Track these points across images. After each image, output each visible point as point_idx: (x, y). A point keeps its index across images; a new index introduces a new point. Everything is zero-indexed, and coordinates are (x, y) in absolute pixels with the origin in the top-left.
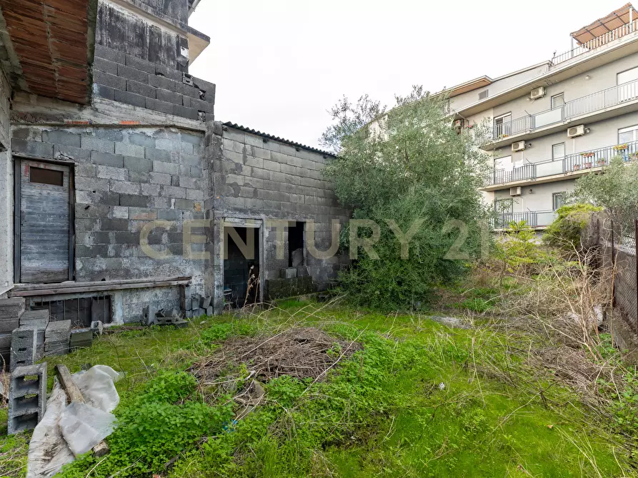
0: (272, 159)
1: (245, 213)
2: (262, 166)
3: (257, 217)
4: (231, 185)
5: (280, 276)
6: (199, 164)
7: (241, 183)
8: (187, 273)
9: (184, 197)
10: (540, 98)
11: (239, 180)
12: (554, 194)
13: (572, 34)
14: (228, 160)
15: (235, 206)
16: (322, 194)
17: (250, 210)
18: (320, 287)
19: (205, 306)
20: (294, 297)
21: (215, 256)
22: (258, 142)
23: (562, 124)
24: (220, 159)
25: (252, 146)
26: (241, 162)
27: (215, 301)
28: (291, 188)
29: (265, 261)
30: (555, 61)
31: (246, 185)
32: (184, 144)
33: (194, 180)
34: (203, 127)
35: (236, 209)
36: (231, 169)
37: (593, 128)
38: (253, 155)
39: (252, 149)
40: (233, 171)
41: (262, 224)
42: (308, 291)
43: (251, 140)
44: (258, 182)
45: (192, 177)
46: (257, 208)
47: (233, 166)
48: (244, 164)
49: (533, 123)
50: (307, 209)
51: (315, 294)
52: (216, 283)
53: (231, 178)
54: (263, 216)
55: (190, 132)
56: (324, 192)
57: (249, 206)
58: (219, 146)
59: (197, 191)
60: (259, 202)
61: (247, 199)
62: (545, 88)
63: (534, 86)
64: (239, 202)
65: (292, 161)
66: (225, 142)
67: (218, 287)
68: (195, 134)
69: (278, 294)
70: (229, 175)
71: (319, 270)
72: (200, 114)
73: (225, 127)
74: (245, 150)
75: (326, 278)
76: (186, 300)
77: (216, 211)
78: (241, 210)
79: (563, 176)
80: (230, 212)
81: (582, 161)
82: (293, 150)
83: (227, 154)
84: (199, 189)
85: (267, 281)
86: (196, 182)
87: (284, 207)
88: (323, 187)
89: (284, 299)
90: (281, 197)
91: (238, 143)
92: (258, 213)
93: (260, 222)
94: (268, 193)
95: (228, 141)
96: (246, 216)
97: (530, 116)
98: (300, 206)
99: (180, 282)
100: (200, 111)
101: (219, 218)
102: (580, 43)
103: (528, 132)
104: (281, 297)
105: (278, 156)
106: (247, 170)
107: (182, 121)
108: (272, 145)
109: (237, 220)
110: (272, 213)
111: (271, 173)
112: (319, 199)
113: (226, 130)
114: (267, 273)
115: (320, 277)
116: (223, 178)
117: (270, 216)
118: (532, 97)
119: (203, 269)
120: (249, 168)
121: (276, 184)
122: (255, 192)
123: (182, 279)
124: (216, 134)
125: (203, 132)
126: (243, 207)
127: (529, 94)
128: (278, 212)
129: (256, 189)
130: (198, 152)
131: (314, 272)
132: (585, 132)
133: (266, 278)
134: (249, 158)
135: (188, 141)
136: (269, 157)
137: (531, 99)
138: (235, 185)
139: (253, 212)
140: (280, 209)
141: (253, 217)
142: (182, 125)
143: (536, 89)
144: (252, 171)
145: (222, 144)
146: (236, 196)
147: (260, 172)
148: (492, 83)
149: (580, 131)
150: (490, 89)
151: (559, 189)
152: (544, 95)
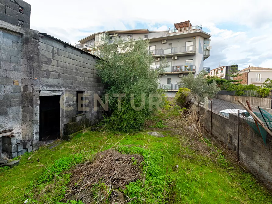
0: (69, 57)
1: (53, 88)
2: (63, 61)
3: (60, 89)
4: (45, 71)
5: (73, 121)
6: (18, 55)
7: (50, 70)
8: (8, 127)
9: (5, 76)
10: (165, 43)
11: (50, 68)
12: (168, 78)
13: (174, 24)
14: (43, 55)
15: (47, 84)
16: (92, 76)
17: (56, 85)
18: (92, 124)
19: (27, 147)
20: (80, 131)
21: (34, 115)
22: (61, 47)
23: (171, 55)
24: (37, 54)
25: (58, 49)
26: (51, 58)
27: (34, 142)
28: (78, 73)
29: (64, 114)
30: (170, 32)
31: (54, 71)
32: (5, 40)
33: (13, 65)
34: (22, 31)
35: (48, 85)
36: (45, 61)
37: (179, 58)
38: (58, 54)
39: (57, 50)
40: (46, 63)
41: (63, 93)
42: (87, 127)
43: (57, 45)
44: (60, 69)
45: (12, 62)
46: (60, 85)
47: (46, 60)
48: (53, 59)
49: (163, 52)
50: (85, 84)
51: (90, 127)
52: (35, 131)
53: (45, 67)
54: (63, 89)
55: (11, 32)
56: (93, 75)
57: (56, 83)
58: (37, 46)
59: (16, 72)
60: (61, 81)
61: (54, 79)
62: (166, 40)
63: (163, 39)
64: (50, 81)
65: (79, 59)
66: (41, 44)
67: (36, 133)
68: (14, 34)
69: (73, 131)
70: (44, 65)
71: (90, 115)
72: (20, 22)
73: (42, 35)
74: (53, 50)
75: (94, 118)
76: (13, 146)
77: (34, 87)
78: (51, 86)
79: (171, 73)
80: (44, 87)
81: (177, 69)
82: (79, 53)
83: (42, 52)
84: (17, 71)
85: (65, 125)
86: (15, 66)
87: (74, 83)
88: (93, 73)
89: (76, 133)
90: (73, 78)
91: (49, 46)
92: (61, 87)
93: (61, 92)
94: (66, 76)
95: (43, 44)
96: (54, 89)
97: (162, 49)
98: (83, 83)
99: (5, 134)
100: (19, 20)
101: (36, 91)
102: (176, 28)
103: (161, 55)
104: (74, 133)
105: (72, 55)
106: (54, 62)
107: (5, 24)
108: (69, 49)
109: (48, 92)
110: (68, 86)
111: (68, 65)
112: (91, 79)
113: (42, 37)
114: (65, 120)
115: (91, 118)
116: (40, 67)
117: (67, 88)
118: (162, 42)
119: (20, 122)
120: (56, 62)
121: (70, 71)
122: (59, 75)
123: (6, 131)
124: (35, 39)
125: (22, 35)
126: (52, 84)
127: (161, 41)
128: (71, 86)
129: (60, 73)
130: (17, 47)
131: (89, 116)
132: (177, 58)
133: (65, 123)
134: (56, 55)
135: (8, 38)
136: (67, 56)
137: (162, 43)
138: (47, 71)
139: (58, 87)
140: (72, 85)
141: (58, 89)
142: (5, 27)
143: (164, 40)
144: (57, 63)
145: (39, 45)
146: (48, 77)
147: (62, 64)
148: (149, 33)
149: (176, 58)
150: (149, 35)
151: (169, 77)
152: (166, 43)
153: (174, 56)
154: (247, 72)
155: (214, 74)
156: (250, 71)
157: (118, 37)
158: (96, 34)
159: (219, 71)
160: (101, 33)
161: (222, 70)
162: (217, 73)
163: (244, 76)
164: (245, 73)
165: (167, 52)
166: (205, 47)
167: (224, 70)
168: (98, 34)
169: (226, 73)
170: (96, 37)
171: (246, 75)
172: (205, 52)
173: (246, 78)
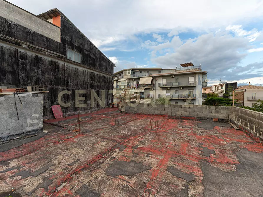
23: (178, 86)
30: (177, 70)
37: (184, 88)
49: (172, 84)
63: (172, 75)
97: (172, 82)
103: (171, 86)
137: (171, 78)
149: (182, 88)
150: (162, 71)
151: (177, 101)
152: (174, 77)
153: (180, 87)
154: (243, 91)
155: (215, 89)
156: (246, 90)
157: (139, 72)
158: (124, 71)
159: (220, 88)
160: (128, 70)
161: (222, 86)
162: (218, 89)
163: (241, 94)
164: (242, 92)
165: (175, 84)
166: (203, 80)
167: (224, 86)
168: (126, 70)
169: (226, 90)
170: (124, 72)
171: (243, 94)
172: (203, 83)
173: (243, 96)
